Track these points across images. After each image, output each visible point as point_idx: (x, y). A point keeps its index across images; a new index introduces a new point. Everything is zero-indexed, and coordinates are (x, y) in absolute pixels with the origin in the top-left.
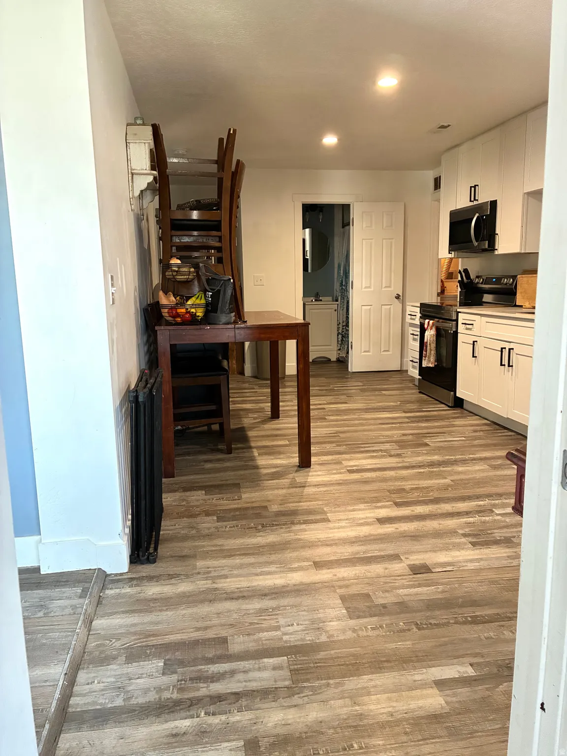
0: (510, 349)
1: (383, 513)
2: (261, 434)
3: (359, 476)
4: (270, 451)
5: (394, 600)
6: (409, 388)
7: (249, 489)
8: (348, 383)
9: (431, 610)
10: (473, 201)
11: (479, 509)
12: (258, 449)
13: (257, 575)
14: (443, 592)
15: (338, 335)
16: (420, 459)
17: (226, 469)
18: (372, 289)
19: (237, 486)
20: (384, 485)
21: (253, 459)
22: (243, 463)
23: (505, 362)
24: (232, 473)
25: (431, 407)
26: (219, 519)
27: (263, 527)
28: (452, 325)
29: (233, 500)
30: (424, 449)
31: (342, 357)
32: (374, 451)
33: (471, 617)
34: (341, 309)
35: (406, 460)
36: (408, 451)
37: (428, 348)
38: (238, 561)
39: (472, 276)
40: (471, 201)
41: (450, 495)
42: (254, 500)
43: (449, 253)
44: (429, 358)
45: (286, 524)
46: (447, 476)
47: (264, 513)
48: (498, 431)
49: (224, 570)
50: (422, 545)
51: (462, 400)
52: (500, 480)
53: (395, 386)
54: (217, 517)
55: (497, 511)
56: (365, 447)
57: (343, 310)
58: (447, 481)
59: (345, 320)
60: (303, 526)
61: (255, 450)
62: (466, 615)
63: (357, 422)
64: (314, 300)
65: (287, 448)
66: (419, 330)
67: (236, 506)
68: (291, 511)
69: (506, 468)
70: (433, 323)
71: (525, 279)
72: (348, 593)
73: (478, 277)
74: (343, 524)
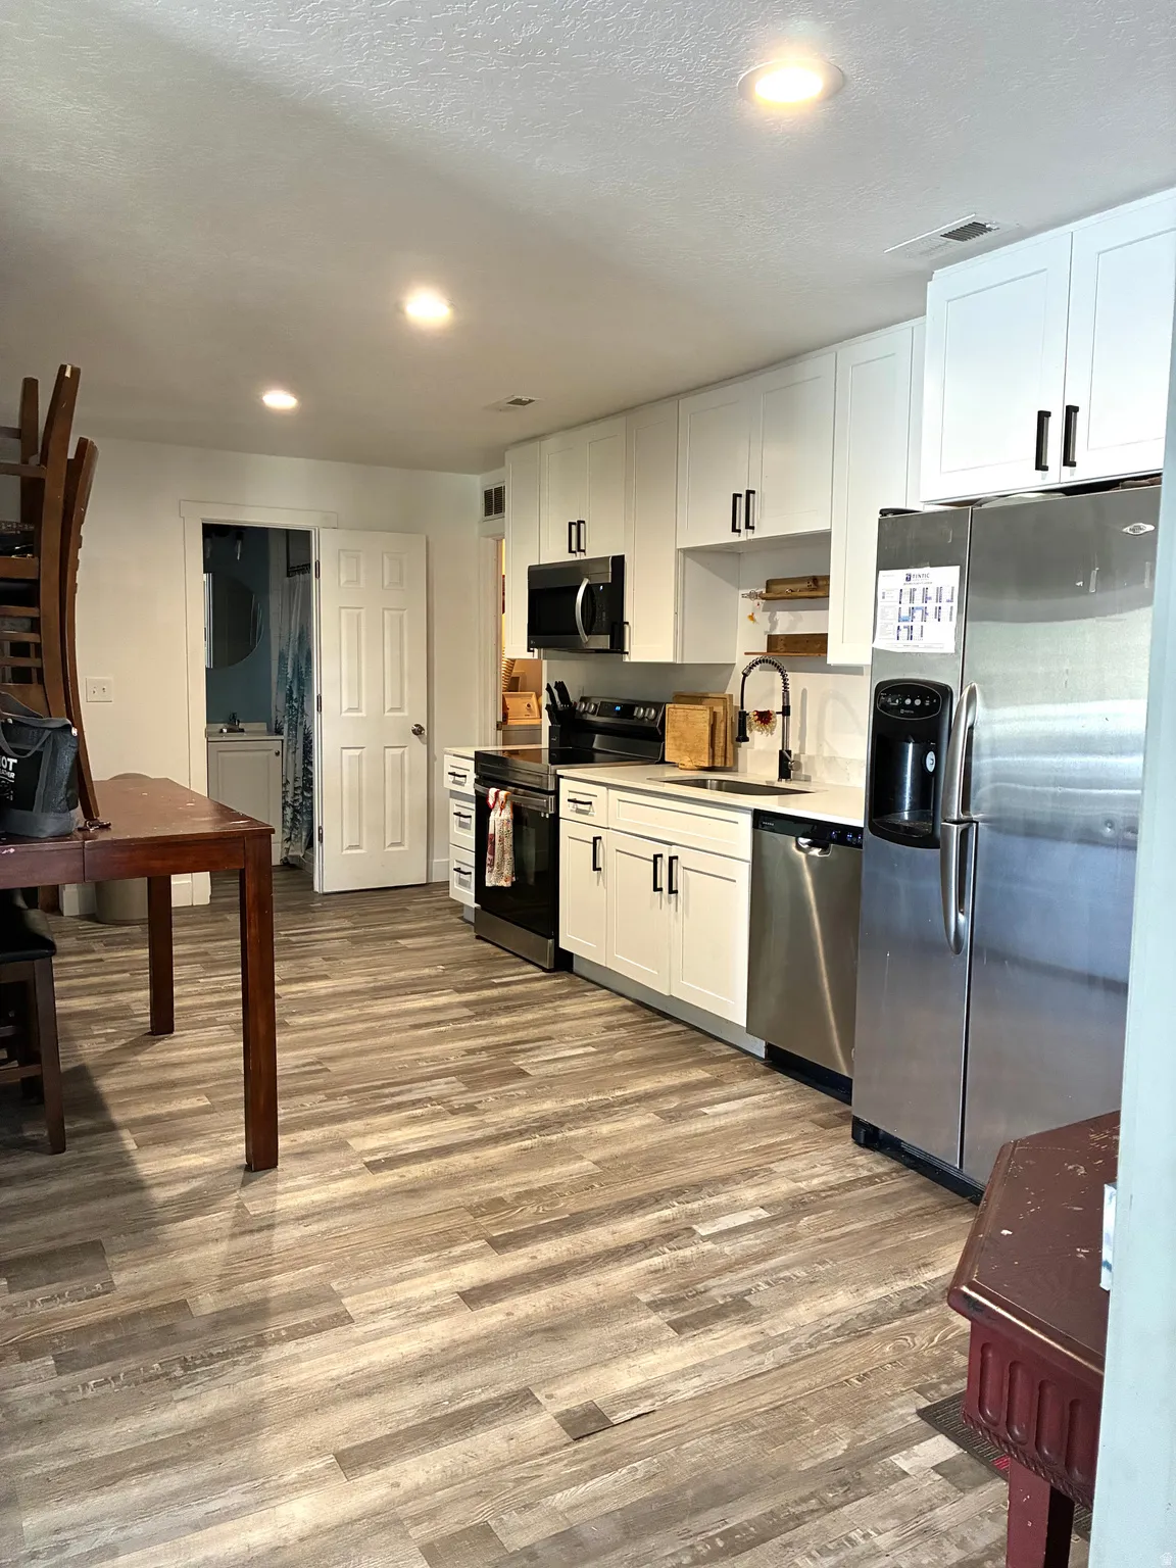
0: (671, 859)
1: (471, 1273)
2: (135, 1084)
3: (396, 1178)
4: (165, 1132)
5: (548, 1529)
6: (451, 928)
7: (130, 1256)
8: (319, 923)
9: (635, 1538)
10: (575, 552)
11: (667, 1231)
12: (133, 1129)
13: (197, 1527)
14: (650, 1477)
15: (284, 808)
16: (516, 1112)
17: (53, 1203)
18: (363, 714)
19: (95, 1249)
20: (454, 1195)
21: (123, 1161)
22: (100, 1177)
23: (664, 883)
24: (77, 1212)
25: (507, 972)
26: (64, 1364)
27: (186, 1369)
28: (547, 802)
29: (92, 1297)
30: (516, 1086)
31: (297, 857)
32: (414, 1103)
33: (721, 1535)
34: (291, 751)
35: (490, 1118)
36: (487, 1095)
37: (497, 846)
38: (136, 1491)
39: (573, 697)
40: (570, 551)
41: (599, 1203)
42: (146, 1287)
43: (529, 651)
44: (500, 866)
45: (245, 1347)
46: (584, 1151)
47: (185, 1326)
48: (653, 1024)
49: (102, 1529)
50: (571, 1352)
51: (570, 955)
52: (689, 1149)
53: (424, 924)
54: (55, 1358)
55: (704, 1230)
56: (393, 1095)
57: (294, 752)
58: (585, 1165)
59: (300, 774)
60: (290, 1348)
61: (125, 1134)
62: (711, 1534)
63: (360, 1027)
64: (225, 730)
65: (208, 1116)
66: (473, 806)
67: (101, 1314)
68: (253, 1304)
69: (691, 1117)
70: (506, 796)
71: (680, 712)
72: (437, 1536)
73: (583, 699)
74: (385, 1321)
